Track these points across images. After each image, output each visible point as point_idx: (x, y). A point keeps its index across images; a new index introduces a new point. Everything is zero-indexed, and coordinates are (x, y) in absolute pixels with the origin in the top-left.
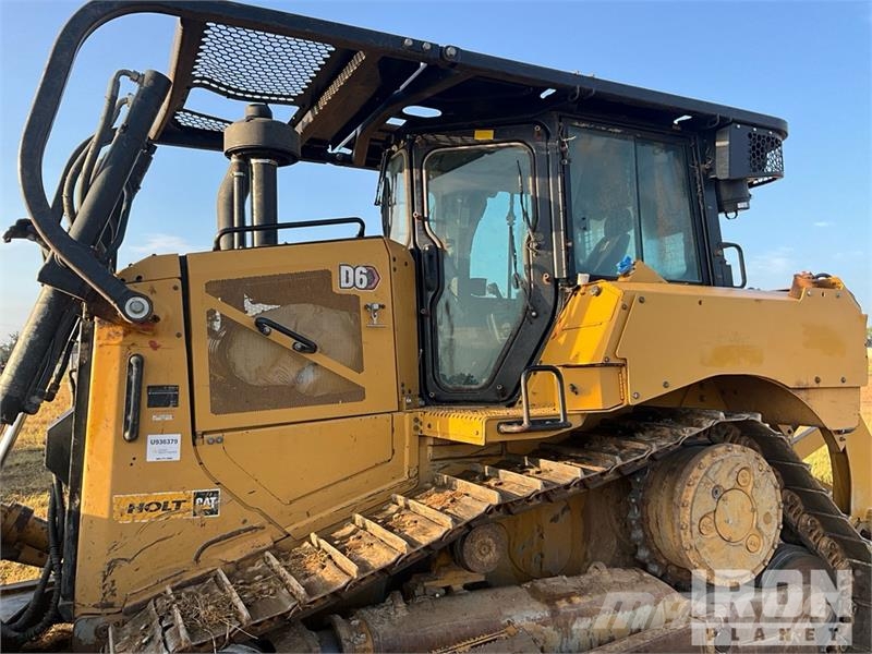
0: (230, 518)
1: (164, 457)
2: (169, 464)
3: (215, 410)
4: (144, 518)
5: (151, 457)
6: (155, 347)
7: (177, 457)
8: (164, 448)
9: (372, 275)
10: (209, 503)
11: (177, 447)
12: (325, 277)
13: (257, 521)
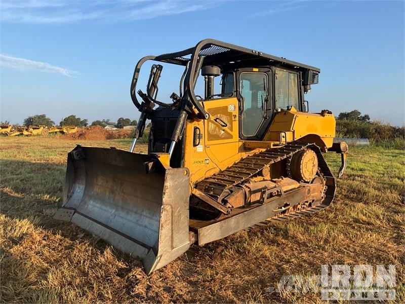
0: (211, 165)
1: (200, 151)
2: (201, 152)
3: (208, 140)
4: (197, 165)
5: (198, 151)
6: (199, 125)
7: (202, 151)
8: (200, 148)
9: (235, 107)
10: (207, 162)
11: (202, 148)
12: (227, 107)
13: (216, 166)
